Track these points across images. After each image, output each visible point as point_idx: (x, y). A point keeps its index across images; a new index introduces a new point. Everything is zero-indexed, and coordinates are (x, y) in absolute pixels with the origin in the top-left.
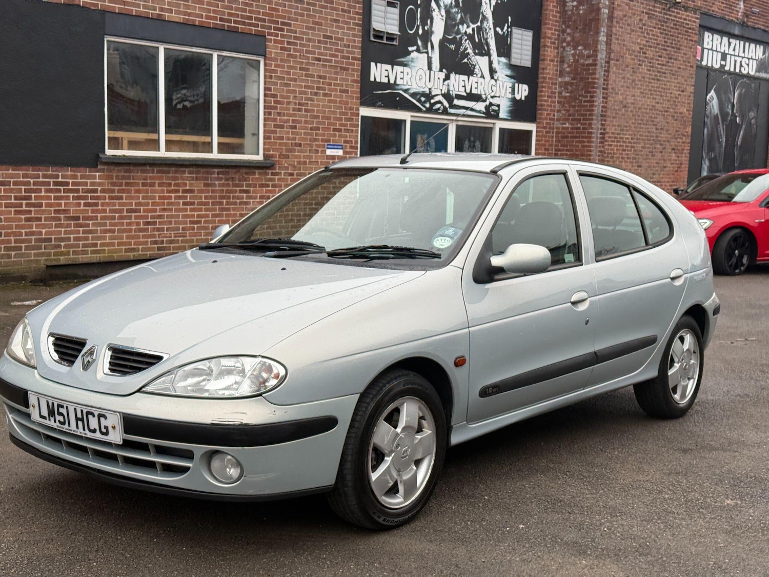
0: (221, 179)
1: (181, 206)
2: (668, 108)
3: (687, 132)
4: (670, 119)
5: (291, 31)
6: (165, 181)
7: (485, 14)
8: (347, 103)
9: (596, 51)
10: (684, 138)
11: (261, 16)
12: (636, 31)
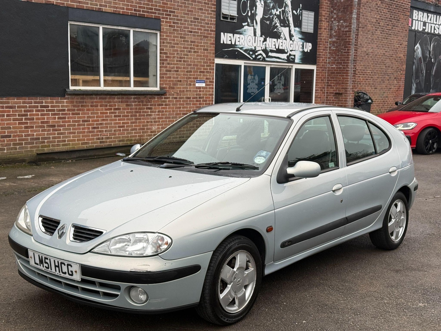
0: (136, 102)
1: (113, 118)
2: (392, 54)
3: (403, 68)
4: (393, 61)
5: (175, 16)
6: (104, 104)
7: (286, 3)
8: (207, 56)
9: (350, 23)
10: (401, 71)
11: (158, 8)
12: (374, 11)
